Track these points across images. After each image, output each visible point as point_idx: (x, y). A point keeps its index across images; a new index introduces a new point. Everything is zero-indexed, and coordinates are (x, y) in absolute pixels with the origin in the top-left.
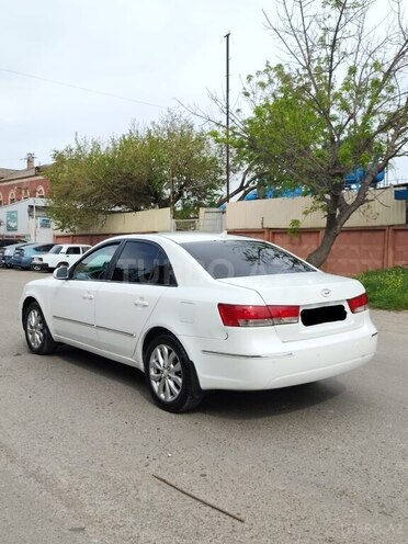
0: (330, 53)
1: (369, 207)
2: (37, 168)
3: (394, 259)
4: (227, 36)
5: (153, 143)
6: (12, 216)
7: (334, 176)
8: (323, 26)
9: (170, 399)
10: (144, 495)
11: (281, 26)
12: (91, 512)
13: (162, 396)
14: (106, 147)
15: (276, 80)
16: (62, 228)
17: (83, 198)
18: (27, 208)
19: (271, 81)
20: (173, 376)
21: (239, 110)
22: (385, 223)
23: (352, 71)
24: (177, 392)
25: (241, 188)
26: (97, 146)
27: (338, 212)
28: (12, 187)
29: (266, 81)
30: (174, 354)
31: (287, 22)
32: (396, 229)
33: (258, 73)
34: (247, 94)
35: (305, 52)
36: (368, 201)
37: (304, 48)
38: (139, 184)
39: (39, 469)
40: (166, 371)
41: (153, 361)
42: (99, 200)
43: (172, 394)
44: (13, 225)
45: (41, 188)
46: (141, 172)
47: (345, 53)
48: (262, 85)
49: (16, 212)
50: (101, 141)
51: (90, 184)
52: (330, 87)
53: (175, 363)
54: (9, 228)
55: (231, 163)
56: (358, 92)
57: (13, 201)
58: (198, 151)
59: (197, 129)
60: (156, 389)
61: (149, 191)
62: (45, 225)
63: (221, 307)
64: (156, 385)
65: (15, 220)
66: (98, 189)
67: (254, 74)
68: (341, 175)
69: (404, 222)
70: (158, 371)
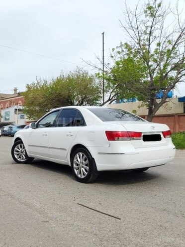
0: (149, 37)
1: (167, 105)
2: (19, 93)
3: (179, 129)
4: (103, 34)
5: (70, 80)
6: (7, 114)
7: (151, 90)
8: (146, 25)
9: (83, 177)
10: (74, 210)
11: (127, 26)
12: (51, 215)
13: (79, 176)
14: (50, 82)
15: (125, 50)
16: (30, 118)
17: (39, 105)
18: (14, 110)
19: (123, 51)
20: (85, 166)
21: (108, 64)
22: (174, 113)
23: (159, 44)
24: (86, 173)
25: (109, 100)
26: (46, 82)
27: (153, 107)
28: (7, 101)
29: (121, 50)
30: (85, 156)
31: (130, 24)
32: (179, 115)
33: (117, 47)
34: (112, 57)
35: (138, 37)
36: (167, 102)
37: (137, 35)
38: (64, 98)
39: (26, 201)
40: (81, 164)
41: (75, 160)
42: (46, 105)
43: (84, 175)
44: (7, 118)
45: (20, 102)
46: (65, 93)
47: (155, 37)
48: (119, 53)
49: (9, 112)
50: (47, 80)
51: (42, 98)
52: (149, 52)
53: (85, 160)
54: (6, 119)
55: (105, 89)
56: (161, 55)
57: (7, 107)
58: (90, 84)
59: (89, 74)
60: (76, 173)
61: (68, 101)
62: (22, 117)
63: (107, 132)
64: (76, 171)
65: (9, 115)
66: (46, 100)
67: (115, 48)
68: (154, 90)
69: (183, 112)
70: (77, 165)
